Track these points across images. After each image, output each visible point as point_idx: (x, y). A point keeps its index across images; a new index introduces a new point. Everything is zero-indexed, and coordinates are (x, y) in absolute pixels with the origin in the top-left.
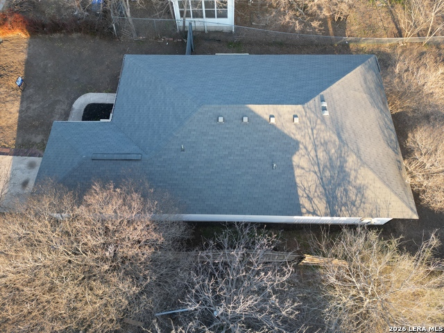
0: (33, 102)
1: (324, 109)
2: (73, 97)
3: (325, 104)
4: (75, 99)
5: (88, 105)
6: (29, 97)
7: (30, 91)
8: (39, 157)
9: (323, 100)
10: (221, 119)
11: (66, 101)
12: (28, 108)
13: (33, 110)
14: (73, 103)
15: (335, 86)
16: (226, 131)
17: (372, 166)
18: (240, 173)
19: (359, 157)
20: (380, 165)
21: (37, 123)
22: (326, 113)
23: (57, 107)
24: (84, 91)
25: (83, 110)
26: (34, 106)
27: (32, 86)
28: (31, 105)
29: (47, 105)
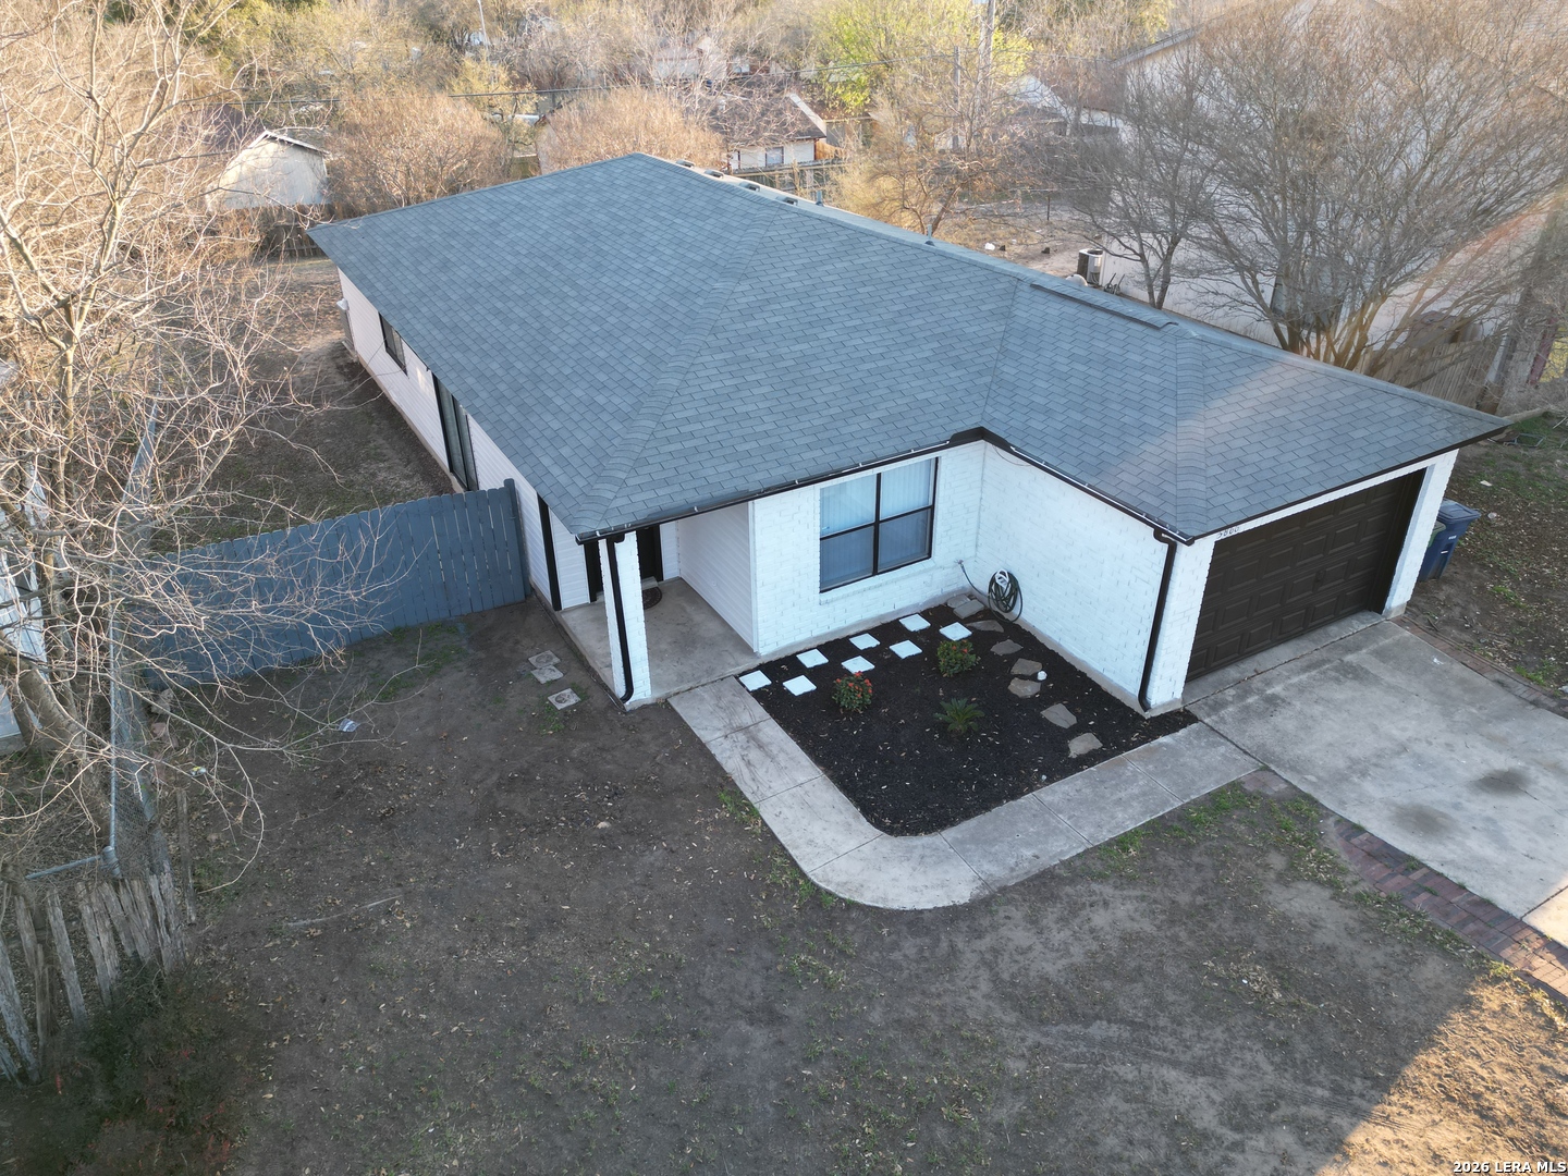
0: (1179, 1133)
26: (1194, 1095)
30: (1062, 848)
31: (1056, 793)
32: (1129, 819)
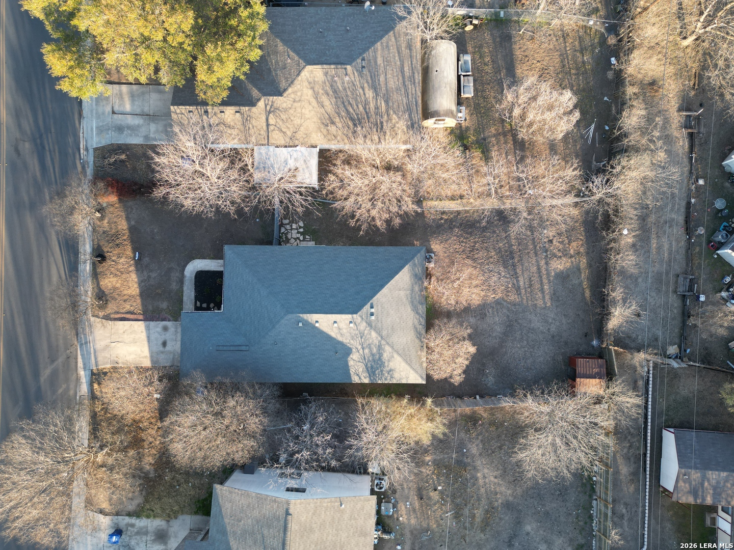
0: (151, 271)
1: (372, 314)
2: (183, 264)
3: (373, 310)
4: (185, 266)
5: (197, 272)
6: (146, 266)
7: (146, 260)
8: (169, 321)
9: (372, 307)
10: (300, 325)
11: (178, 268)
12: (149, 277)
13: (154, 279)
14: (184, 270)
15: (385, 290)
16: (305, 331)
17: (400, 352)
18: (314, 358)
19: (392, 348)
20: (406, 350)
21: (159, 291)
22: (373, 318)
23: (172, 274)
24: (191, 258)
25: (194, 278)
26: (153, 275)
27: (146, 255)
28: (151, 274)
29: (163, 273)
30: (185, 288)
31: (193, 294)
32: (185, 298)
